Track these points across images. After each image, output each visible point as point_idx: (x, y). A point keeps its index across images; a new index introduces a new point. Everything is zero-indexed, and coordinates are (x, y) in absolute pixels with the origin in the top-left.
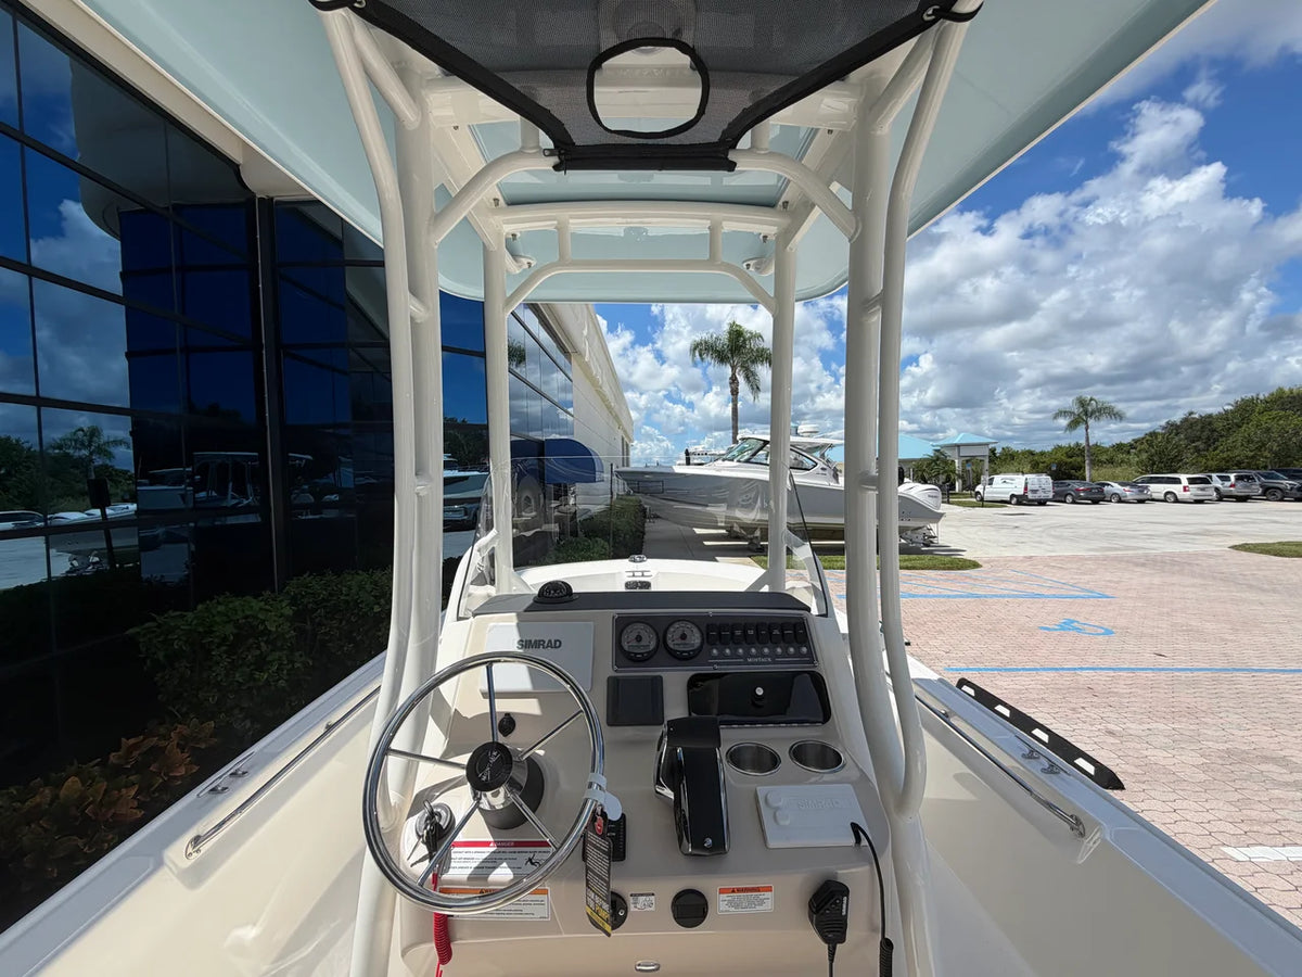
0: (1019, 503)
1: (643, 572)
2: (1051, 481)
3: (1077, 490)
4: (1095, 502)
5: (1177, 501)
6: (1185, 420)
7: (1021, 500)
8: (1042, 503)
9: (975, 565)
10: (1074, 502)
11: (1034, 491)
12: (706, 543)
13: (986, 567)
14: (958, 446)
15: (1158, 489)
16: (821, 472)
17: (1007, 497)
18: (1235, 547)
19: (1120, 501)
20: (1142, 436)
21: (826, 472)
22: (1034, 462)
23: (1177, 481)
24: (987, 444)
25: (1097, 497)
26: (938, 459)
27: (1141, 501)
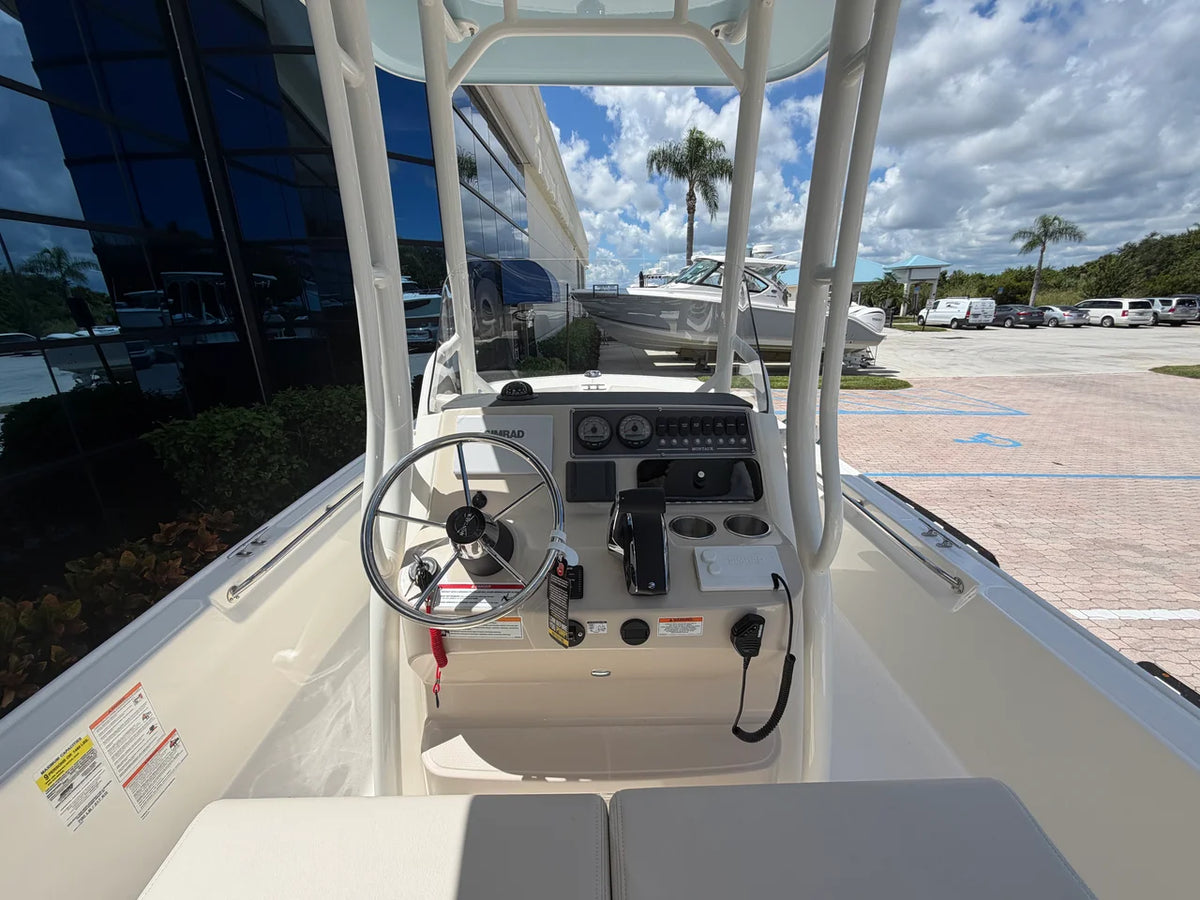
0: (959, 327)
1: (597, 385)
2: (994, 305)
3: (1019, 314)
4: (1033, 326)
5: (1113, 325)
6: (1146, 242)
7: (961, 324)
8: (981, 327)
9: (905, 385)
10: (1012, 327)
11: (976, 316)
12: (657, 364)
13: (915, 387)
14: (910, 269)
15: (1096, 314)
16: (772, 294)
17: (948, 321)
18: (1155, 370)
19: (1057, 325)
20: (1097, 259)
21: (776, 295)
22: (981, 286)
23: (1119, 305)
24: (939, 267)
25: (1035, 322)
26: (888, 282)
27: (1077, 326)
